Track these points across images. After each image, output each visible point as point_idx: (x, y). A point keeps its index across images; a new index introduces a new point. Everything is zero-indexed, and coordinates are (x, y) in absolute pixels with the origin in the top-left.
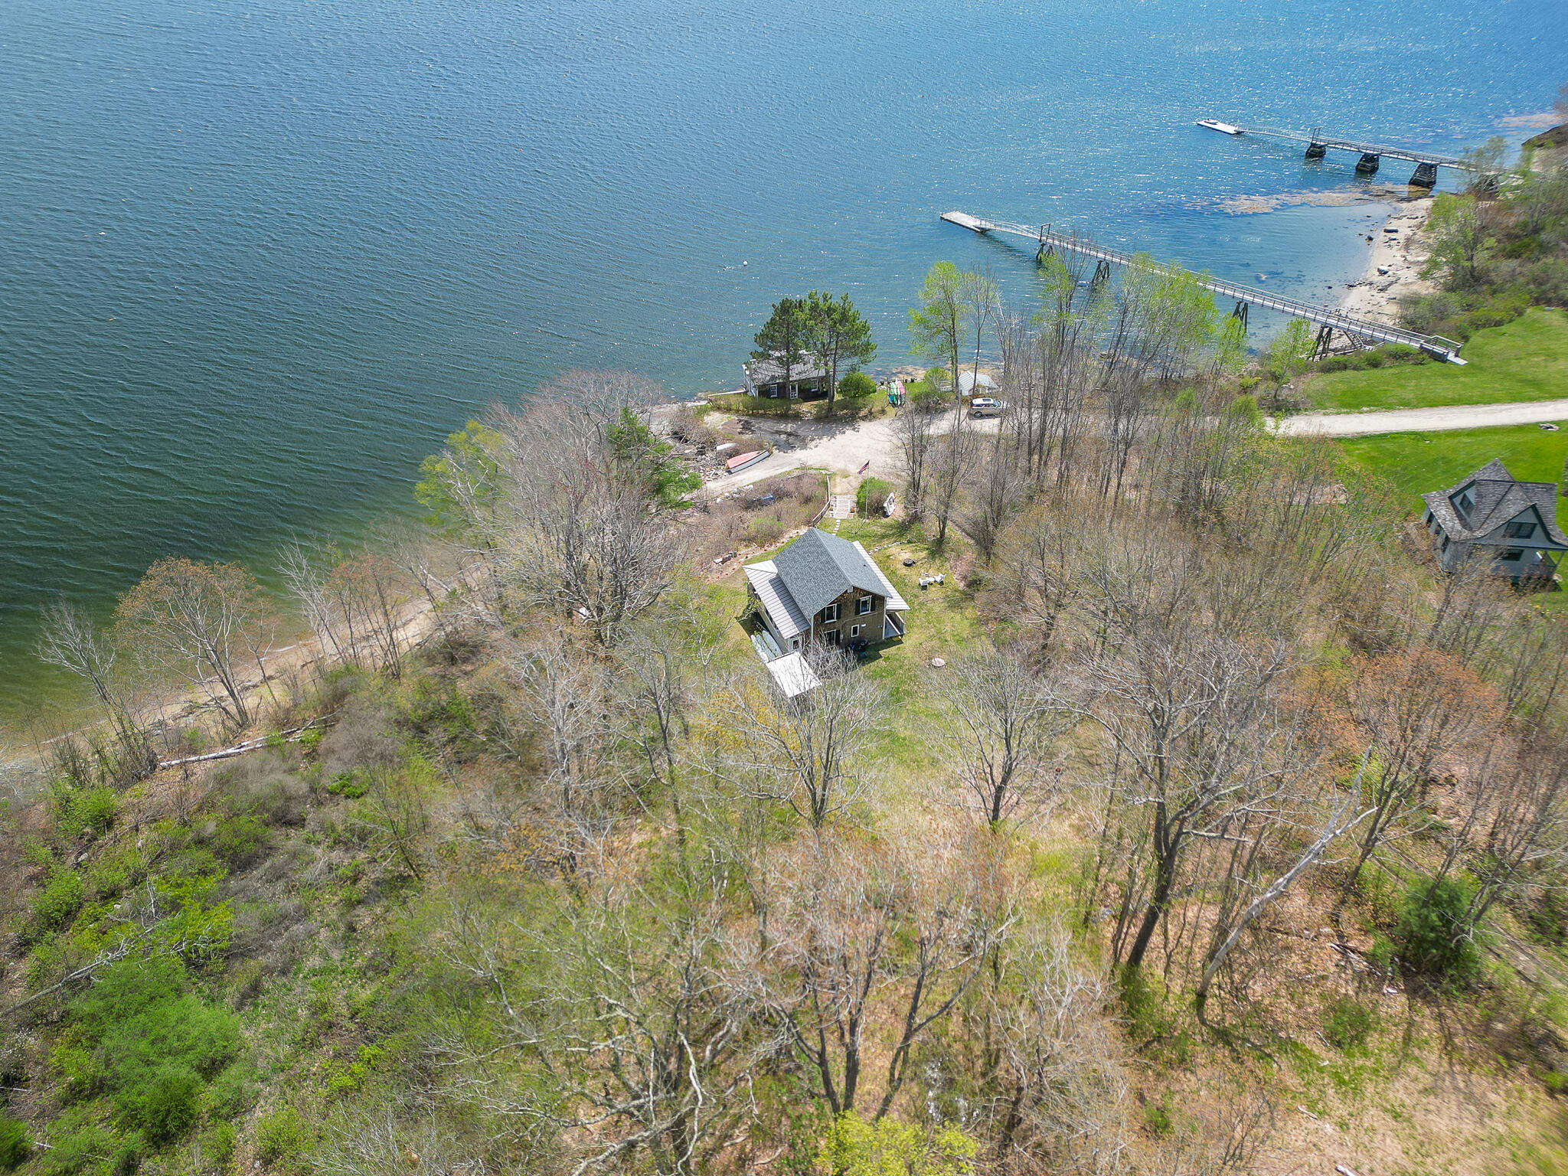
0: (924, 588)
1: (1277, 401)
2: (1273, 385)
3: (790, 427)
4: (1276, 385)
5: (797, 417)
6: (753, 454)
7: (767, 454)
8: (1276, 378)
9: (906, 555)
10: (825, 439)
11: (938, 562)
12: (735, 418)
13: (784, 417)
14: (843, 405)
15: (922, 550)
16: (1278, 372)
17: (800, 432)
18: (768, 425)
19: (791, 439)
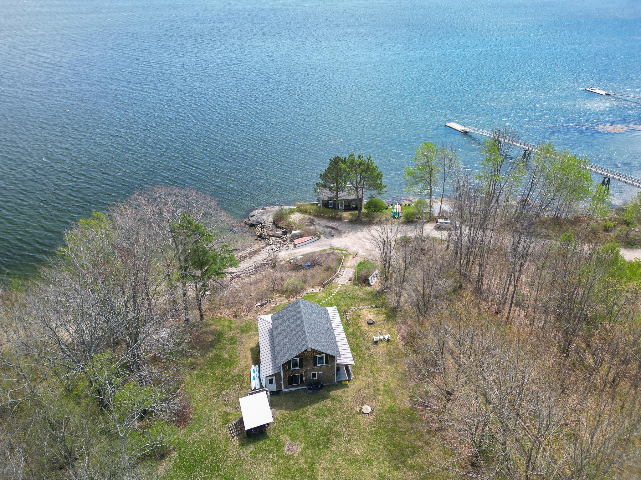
0: (376, 342)
1: (628, 238)
2: (624, 227)
3: (334, 224)
4: (627, 228)
5: (340, 219)
6: (309, 238)
7: (317, 238)
8: (627, 224)
9: (370, 316)
10: (351, 233)
11: (390, 323)
12: (307, 216)
13: (333, 219)
14: (367, 215)
15: (382, 314)
16: (629, 220)
17: (339, 228)
18: (323, 222)
19: (333, 232)
